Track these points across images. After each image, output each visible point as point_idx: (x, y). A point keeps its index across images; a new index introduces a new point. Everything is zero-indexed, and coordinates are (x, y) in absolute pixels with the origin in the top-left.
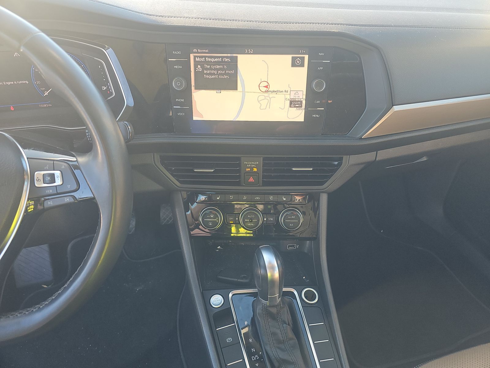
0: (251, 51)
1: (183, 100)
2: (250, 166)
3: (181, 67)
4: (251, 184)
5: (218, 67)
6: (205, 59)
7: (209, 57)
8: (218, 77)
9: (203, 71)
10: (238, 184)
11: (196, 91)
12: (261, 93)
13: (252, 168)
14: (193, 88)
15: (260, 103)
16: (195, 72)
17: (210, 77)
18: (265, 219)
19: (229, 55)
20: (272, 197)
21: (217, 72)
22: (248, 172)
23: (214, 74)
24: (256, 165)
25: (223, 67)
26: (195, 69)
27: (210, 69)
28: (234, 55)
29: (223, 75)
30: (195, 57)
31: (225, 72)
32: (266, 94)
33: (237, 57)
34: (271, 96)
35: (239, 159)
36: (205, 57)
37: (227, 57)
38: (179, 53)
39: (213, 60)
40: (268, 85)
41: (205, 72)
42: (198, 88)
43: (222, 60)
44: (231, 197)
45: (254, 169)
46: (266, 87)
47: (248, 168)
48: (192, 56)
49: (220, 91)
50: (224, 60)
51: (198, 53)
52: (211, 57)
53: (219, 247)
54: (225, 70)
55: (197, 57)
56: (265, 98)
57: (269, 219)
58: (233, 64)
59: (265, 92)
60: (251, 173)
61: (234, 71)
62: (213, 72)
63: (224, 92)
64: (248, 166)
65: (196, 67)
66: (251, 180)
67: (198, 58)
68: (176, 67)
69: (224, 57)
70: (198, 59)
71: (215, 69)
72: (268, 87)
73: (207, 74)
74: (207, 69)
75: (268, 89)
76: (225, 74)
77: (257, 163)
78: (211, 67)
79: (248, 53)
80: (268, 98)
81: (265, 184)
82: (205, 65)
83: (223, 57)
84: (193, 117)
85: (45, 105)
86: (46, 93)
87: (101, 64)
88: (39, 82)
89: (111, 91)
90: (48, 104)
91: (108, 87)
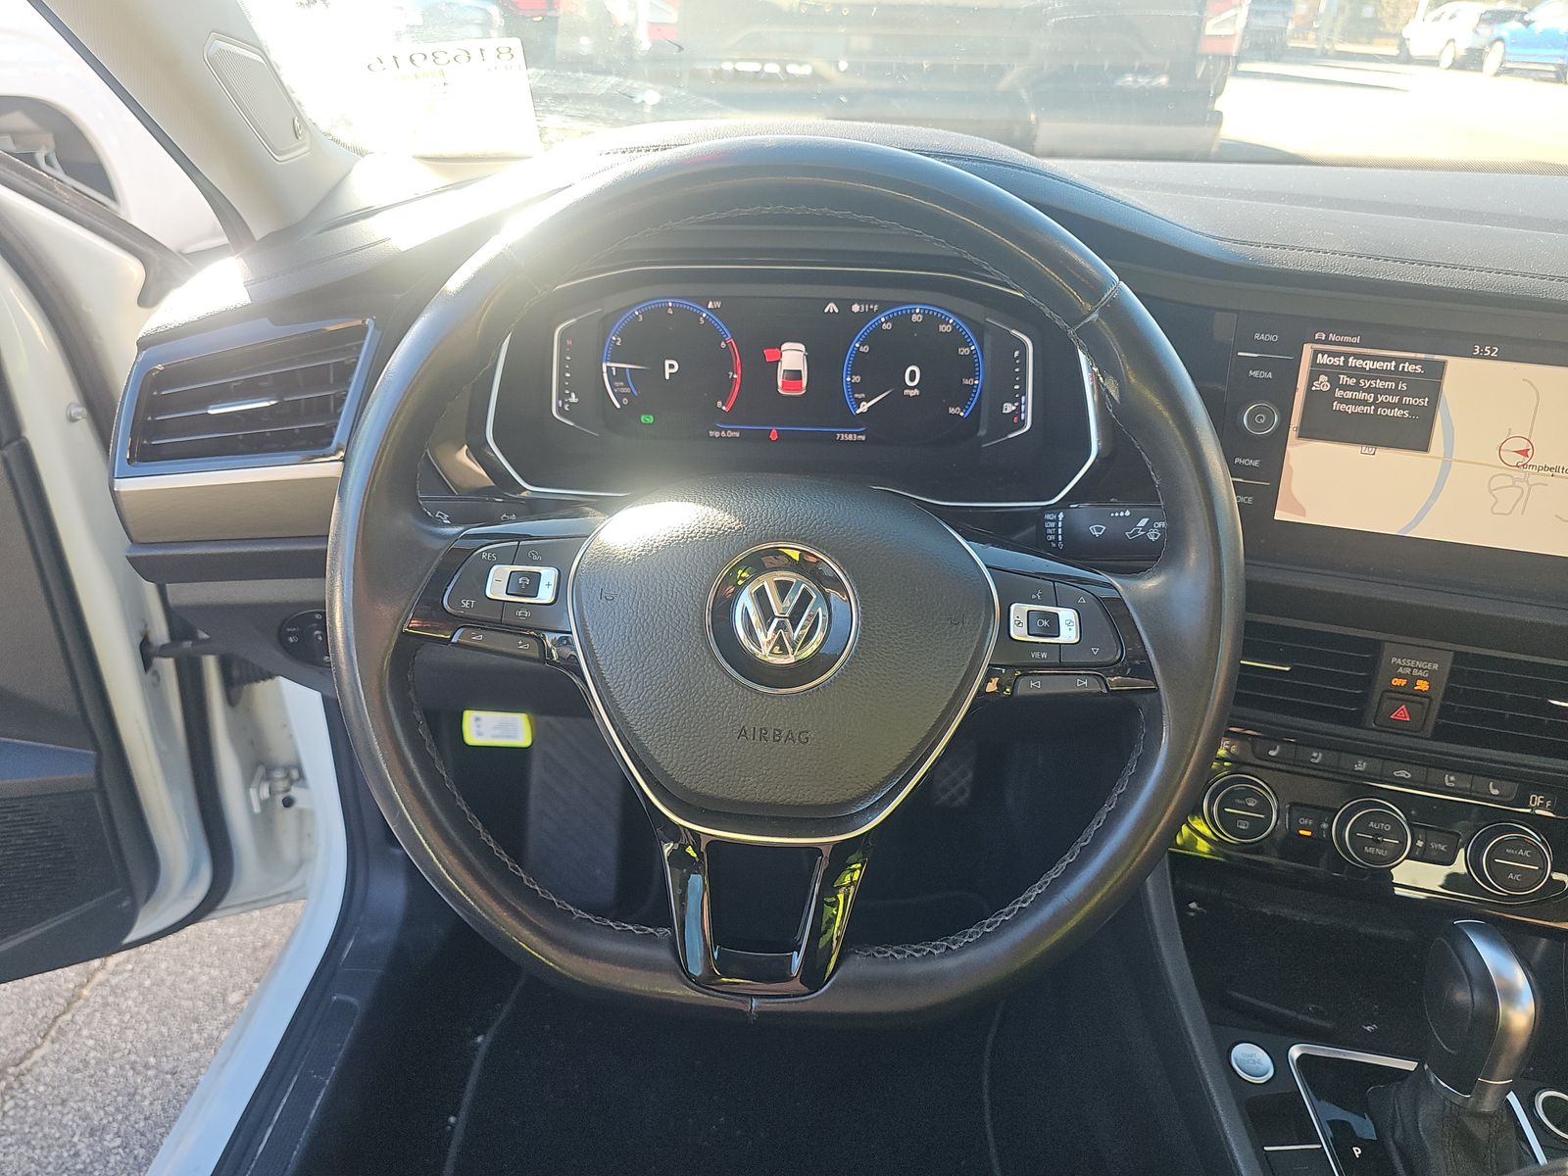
0: (1492, 351)
1: (1256, 463)
2: (1408, 671)
3: (1270, 375)
4: (1398, 728)
5: (1380, 384)
6: (1346, 362)
7: (1357, 356)
8: (1375, 410)
9: (1332, 391)
10: (1355, 720)
11: (1301, 441)
12: (1503, 468)
13: (1412, 680)
14: (1292, 433)
15: (1493, 495)
16: (1309, 392)
17: (1351, 409)
18: (1420, 844)
19: (1422, 356)
20: (1452, 778)
21: (1376, 399)
22: (1398, 690)
23: (1364, 403)
24: (1431, 672)
25: (1396, 386)
26: (1310, 384)
27: (1357, 388)
28: (1437, 357)
29: (1391, 406)
30: (1316, 353)
31: (1401, 400)
32: (1519, 474)
33: (1444, 363)
34: (1533, 479)
35: (1376, 646)
36: (1347, 355)
37: (1412, 361)
38: (1271, 338)
39: (1369, 365)
40: (1530, 447)
41: (1338, 393)
42: (1306, 433)
43: (1397, 367)
44: (1315, 755)
45: (1419, 682)
46: (1524, 453)
47: (1400, 676)
48: (1308, 350)
49: (1371, 450)
50: (1404, 367)
51: (1327, 342)
52: (1365, 357)
53: (1193, 905)
54: (1402, 394)
55: (1323, 352)
56: (1514, 482)
57: (1433, 845)
58: (1431, 382)
59: (1517, 466)
60: (1408, 694)
61: (1427, 399)
62: (1361, 396)
63: (1383, 454)
64: (1400, 670)
65: (1313, 377)
66: (1402, 714)
67: (1326, 356)
68: (1255, 374)
69: (1404, 360)
70: (1322, 359)
71: (1369, 390)
72: (1530, 453)
73: (1342, 400)
74: (1346, 388)
75: (1527, 459)
76: (1400, 405)
77: (1436, 666)
78: (1358, 383)
79: (1482, 356)
80: (1524, 485)
81: (1441, 733)
82: (1342, 376)
83: (1399, 361)
84: (1276, 511)
85: (851, 436)
86: (864, 407)
87: (1023, 347)
88: (857, 379)
89: (1023, 418)
90: (858, 434)
91: (1019, 408)
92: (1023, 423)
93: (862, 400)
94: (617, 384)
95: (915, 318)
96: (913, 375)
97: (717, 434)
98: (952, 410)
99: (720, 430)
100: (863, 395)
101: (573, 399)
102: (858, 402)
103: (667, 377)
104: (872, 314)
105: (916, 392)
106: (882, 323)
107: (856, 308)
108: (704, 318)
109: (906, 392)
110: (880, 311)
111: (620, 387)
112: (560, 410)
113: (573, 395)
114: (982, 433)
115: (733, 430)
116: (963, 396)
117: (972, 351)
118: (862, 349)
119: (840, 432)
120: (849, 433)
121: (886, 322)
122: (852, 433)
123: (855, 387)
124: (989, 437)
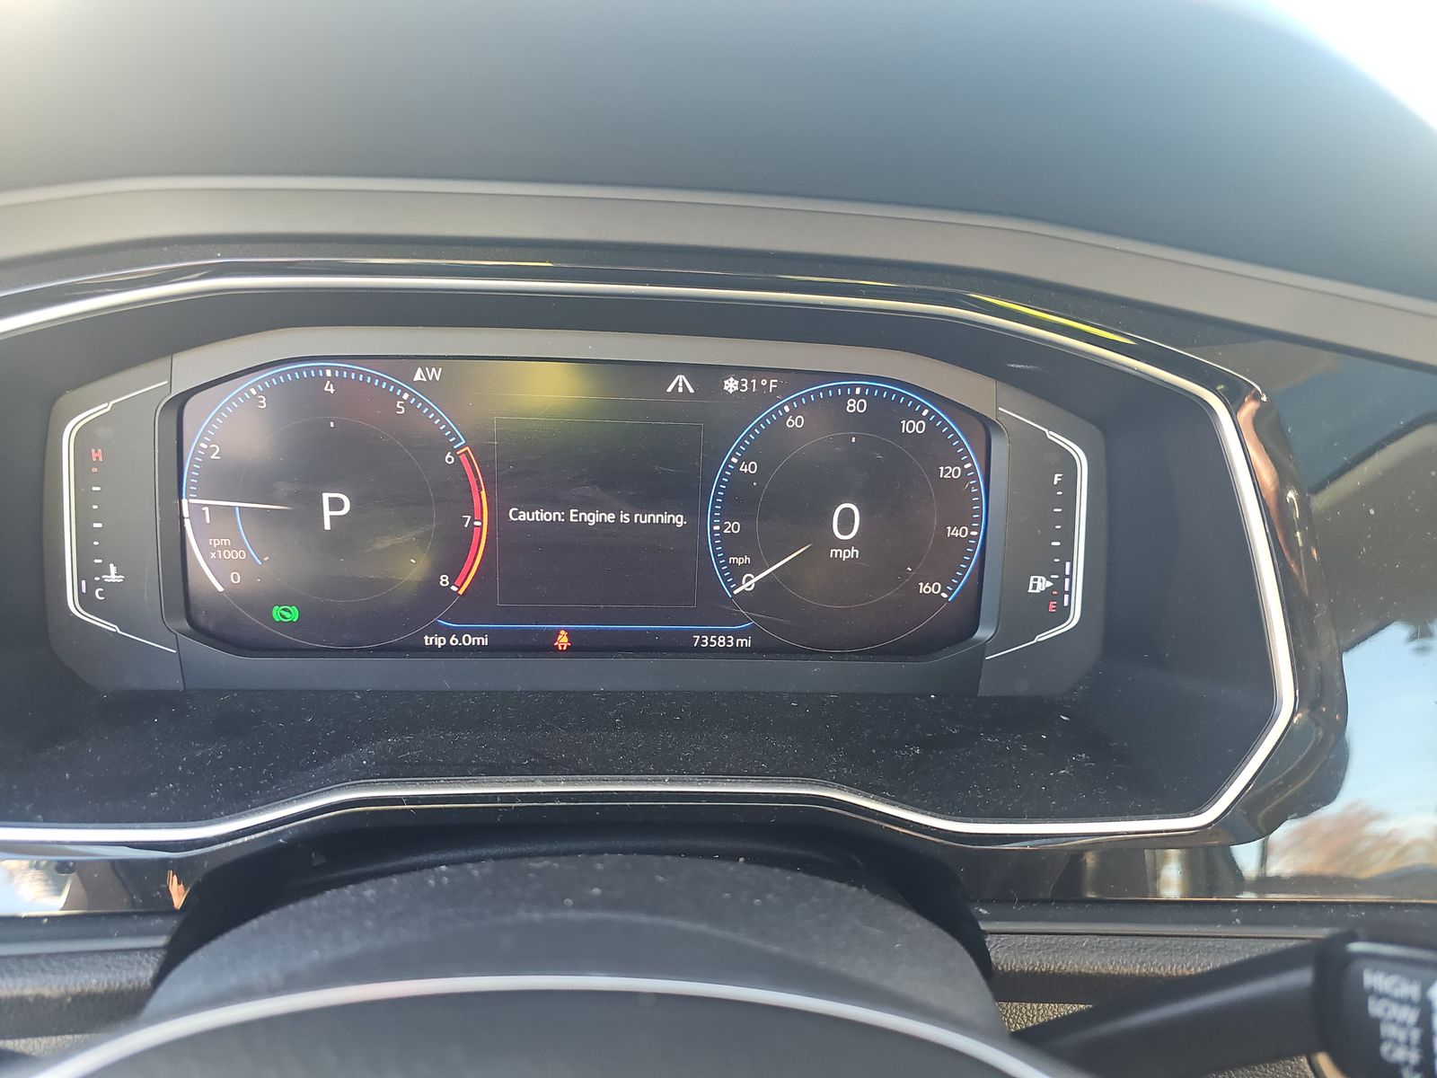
85: (722, 640)
86: (748, 584)
87: (1069, 464)
88: (733, 527)
89: (1066, 604)
90: (737, 635)
91: (1058, 585)
92: (1064, 613)
93: (746, 568)
94: (215, 542)
95: (853, 406)
96: (847, 519)
97: (440, 642)
98: (924, 588)
99: (447, 633)
100: (747, 559)
101: (113, 577)
102: (737, 574)
103: (327, 526)
104: (765, 398)
105: (853, 552)
106: (786, 415)
107: (731, 385)
108: (407, 401)
109: (834, 552)
110: (782, 391)
111: (222, 548)
112: (86, 601)
113: (113, 568)
114: (984, 633)
115: (474, 633)
116: (946, 558)
117: (965, 471)
118: (744, 469)
119: (701, 633)
120: (718, 633)
121: (794, 413)
122: (726, 633)
123: (731, 545)
124: (997, 643)
